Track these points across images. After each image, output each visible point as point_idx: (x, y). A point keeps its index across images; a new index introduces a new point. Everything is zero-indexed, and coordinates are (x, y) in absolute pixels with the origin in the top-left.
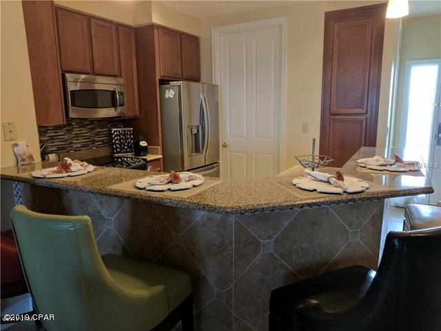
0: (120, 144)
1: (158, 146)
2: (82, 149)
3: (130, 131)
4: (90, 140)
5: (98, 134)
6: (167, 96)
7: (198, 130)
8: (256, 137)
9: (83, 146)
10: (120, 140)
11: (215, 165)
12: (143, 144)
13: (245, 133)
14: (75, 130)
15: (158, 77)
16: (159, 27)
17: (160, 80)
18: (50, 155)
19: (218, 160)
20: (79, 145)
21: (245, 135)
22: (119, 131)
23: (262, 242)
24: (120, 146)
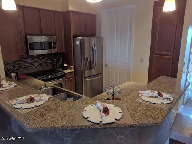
0: (56, 64)
1: (72, 66)
2: (39, 67)
3: (61, 59)
4: (43, 62)
5: (47, 60)
6: (76, 44)
7: (91, 59)
8: (120, 63)
9: (40, 65)
10: (56, 63)
11: (101, 74)
12: (65, 65)
13: (115, 60)
14: (36, 58)
15: (72, 35)
16: (73, 12)
17: (73, 36)
18: (12, 74)
19: (102, 72)
20: (38, 65)
21: (115, 62)
22: (56, 59)
23: (65, 139)
24: (57, 65)
